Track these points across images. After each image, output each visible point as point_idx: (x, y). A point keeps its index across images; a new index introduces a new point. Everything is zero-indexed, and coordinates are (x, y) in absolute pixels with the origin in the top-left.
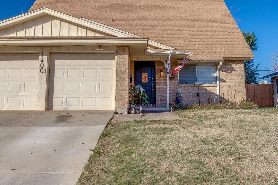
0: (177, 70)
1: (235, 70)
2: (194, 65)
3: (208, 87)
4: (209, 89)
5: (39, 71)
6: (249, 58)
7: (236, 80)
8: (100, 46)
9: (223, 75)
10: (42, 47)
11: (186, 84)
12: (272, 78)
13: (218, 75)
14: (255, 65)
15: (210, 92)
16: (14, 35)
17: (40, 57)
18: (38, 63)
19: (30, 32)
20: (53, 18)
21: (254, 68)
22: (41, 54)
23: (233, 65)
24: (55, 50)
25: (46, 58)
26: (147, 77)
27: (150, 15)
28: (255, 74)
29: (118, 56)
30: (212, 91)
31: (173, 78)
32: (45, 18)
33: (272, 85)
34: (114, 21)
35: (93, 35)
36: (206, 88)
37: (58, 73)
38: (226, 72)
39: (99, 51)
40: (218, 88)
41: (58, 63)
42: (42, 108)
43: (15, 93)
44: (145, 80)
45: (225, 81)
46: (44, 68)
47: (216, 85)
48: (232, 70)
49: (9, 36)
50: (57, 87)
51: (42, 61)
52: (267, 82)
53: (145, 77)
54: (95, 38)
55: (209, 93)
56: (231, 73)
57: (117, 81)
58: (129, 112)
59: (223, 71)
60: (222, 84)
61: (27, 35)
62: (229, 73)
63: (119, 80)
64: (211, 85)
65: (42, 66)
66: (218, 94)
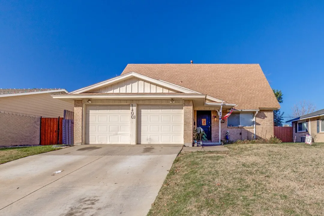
0: (227, 117)
1: (267, 117)
2: (239, 113)
4: (248, 130)
5: (130, 117)
6: (277, 108)
7: (267, 123)
8: (172, 100)
9: (258, 120)
10: (132, 100)
11: (232, 126)
12: (292, 122)
13: (255, 120)
14: (281, 114)
15: (249, 132)
16: (111, 92)
17: (131, 108)
18: (130, 111)
19: (123, 90)
20: (138, 79)
21: (280, 115)
22: (131, 105)
23: (266, 113)
24: (141, 103)
25: (135, 108)
26: (205, 121)
27: (207, 77)
28: (281, 119)
29: (185, 107)
30: (251, 131)
31: (223, 122)
32: (133, 79)
33: (293, 127)
34: (182, 82)
35: (168, 92)
36: (246, 129)
37: (143, 119)
38: (261, 118)
39: (172, 103)
40: (254, 129)
41: (144, 112)
42: (134, 143)
43: (114, 133)
44: (204, 124)
45: (260, 125)
46: (134, 115)
47: (253, 127)
48: (265, 117)
49: (108, 92)
50: (143, 128)
51: (132, 110)
52: (289, 125)
53: (204, 122)
54: (169, 94)
55: (248, 132)
56: (264, 118)
57: (185, 125)
58: (193, 146)
59: (258, 117)
60: (257, 126)
61: (121, 92)
62: (263, 119)
63: (186, 123)
64: (249, 127)
65: (132, 113)
66: (255, 133)
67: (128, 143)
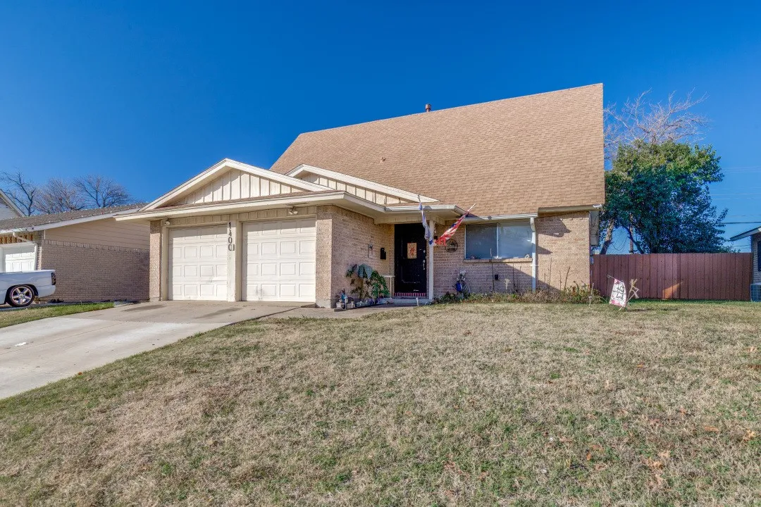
0: (447, 236)
1: (568, 231)
2: (493, 225)
3: (517, 264)
4: (517, 266)
5: (227, 247)
6: (592, 206)
7: (569, 249)
8: (294, 208)
9: (545, 241)
10: (230, 215)
11: (476, 258)
13: (533, 241)
15: (519, 272)
16: (201, 201)
17: (228, 229)
18: (226, 236)
19: (217, 195)
20: (241, 172)
22: (228, 225)
23: (566, 222)
24: (244, 218)
25: (234, 230)
26: (415, 248)
29: (318, 221)
30: (523, 270)
31: (454, 250)
32: (230, 174)
34: (384, 160)
35: (289, 192)
36: (511, 265)
37: (251, 249)
38: (552, 235)
40: (533, 265)
41: (252, 236)
42: (232, 299)
43: (207, 279)
44: (413, 254)
45: (548, 252)
46: (233, 243)
47: (530, 260)
48: (563, 231)
49: (196, 202)
50: (251, 269)
51: (230, 234)
53: (412, 250)
54: (291, 195)
55: (516, 274)
56: (561, 235)
57: (317, 260)
59: (544, 233)
60: (542, 257)
61: (215, 200)
62: (558, 236)
63: (319, 258)
64: (522, 260)
65: (230, 241)
66: (534, 276)
67: (224, 299)
